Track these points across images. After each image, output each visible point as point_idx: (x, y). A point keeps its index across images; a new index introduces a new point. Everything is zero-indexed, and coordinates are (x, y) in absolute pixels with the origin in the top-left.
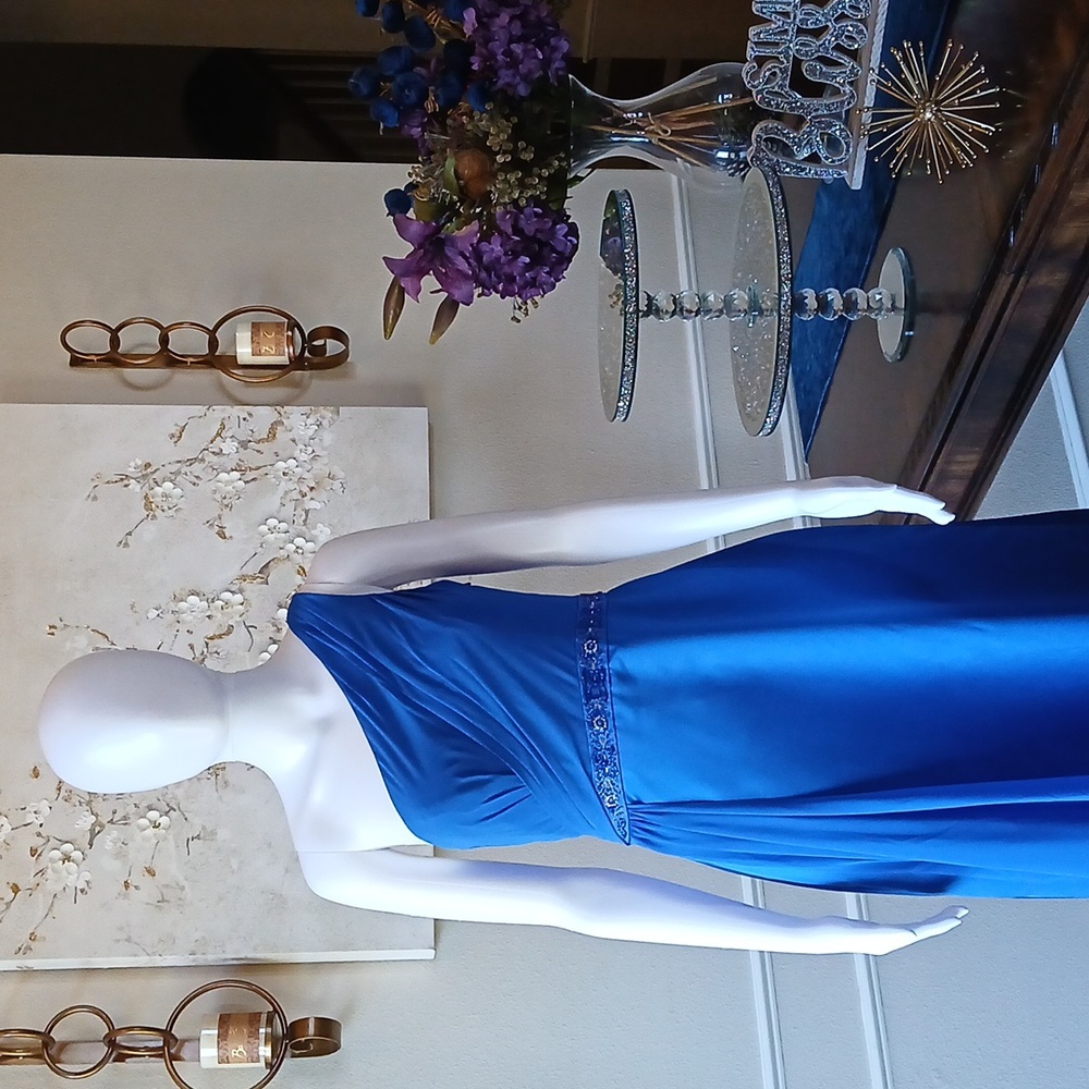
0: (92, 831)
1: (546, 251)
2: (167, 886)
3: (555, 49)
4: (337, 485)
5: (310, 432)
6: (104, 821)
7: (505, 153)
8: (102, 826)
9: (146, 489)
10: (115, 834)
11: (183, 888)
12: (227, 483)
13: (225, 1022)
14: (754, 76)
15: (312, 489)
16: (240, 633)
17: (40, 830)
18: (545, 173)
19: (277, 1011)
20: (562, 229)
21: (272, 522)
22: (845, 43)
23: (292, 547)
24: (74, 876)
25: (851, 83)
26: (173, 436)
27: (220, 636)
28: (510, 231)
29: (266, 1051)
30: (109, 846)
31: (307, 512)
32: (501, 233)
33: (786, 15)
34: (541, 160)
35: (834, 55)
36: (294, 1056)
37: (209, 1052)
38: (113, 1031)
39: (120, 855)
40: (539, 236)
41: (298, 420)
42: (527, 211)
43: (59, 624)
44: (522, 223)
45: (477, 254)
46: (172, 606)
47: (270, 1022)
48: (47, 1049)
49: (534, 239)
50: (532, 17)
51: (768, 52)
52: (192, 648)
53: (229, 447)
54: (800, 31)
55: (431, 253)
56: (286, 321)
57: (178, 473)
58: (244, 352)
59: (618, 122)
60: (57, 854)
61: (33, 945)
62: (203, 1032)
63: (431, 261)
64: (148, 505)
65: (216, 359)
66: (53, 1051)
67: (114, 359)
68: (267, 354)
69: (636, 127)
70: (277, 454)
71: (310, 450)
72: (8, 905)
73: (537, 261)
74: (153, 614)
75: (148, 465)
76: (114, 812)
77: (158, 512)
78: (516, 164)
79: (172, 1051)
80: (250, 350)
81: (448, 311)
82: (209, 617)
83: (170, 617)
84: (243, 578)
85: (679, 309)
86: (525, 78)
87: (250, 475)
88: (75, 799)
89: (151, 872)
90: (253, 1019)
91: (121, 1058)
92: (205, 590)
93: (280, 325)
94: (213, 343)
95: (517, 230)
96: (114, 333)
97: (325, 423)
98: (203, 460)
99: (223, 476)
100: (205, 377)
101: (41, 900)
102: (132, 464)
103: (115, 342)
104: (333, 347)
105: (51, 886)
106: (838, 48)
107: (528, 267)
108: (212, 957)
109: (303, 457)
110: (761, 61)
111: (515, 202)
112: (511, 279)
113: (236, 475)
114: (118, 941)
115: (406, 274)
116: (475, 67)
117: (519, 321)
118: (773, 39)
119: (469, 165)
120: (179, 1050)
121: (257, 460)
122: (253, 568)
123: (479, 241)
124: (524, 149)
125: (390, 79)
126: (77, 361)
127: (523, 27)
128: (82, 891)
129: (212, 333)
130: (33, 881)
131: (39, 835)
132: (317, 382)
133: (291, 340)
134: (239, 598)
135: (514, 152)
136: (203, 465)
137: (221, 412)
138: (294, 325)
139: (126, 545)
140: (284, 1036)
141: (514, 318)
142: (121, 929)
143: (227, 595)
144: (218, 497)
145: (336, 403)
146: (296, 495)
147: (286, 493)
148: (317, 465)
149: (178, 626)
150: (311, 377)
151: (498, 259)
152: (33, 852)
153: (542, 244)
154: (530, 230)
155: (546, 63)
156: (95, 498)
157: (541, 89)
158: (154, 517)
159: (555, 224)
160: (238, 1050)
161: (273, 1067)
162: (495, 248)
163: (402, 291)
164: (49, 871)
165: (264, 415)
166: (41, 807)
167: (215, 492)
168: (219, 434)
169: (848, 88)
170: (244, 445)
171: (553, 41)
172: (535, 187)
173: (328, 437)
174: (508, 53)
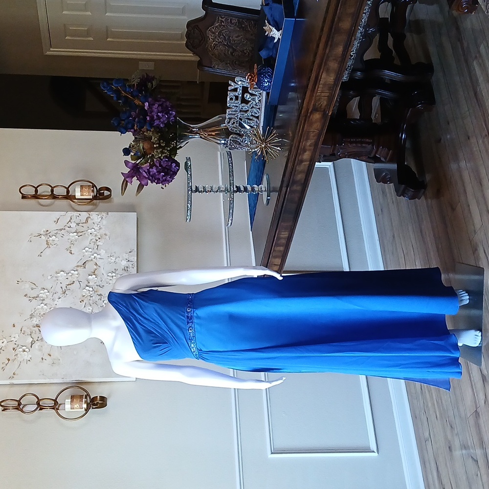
0: (32, 342)
1: (169, 171)
2: (55, 359)
3: (172, 114)
4: (107, 237)
5: (99, 221)
6: (35, 340)
7: (157, 144)
8: (35, 342)
9: (47, 238)
10: (39, 344)
11: (59, 360)
12: (73, 236)
13: (72, 397)
14: (229, 122)
15: (99, 238)
16: (77, 283)
17: (16, 343)
18: (169, 149)
19: (88, 395)
20: (174, 165)
21: (87, 249)
22: (253, 114)
23: (93, 257)
24: (26, 356)
25: (256, 125)
26: (55, 222)
27: (71, 284)
28: (158, 166)
29: (85, 406)
30: (37, 347)
31: (98, 246)
32: (156, 166)
33: (237, 106)
34: (168, 145)
35: (251, 118)
36: (93, 408)
37: (68, 406)
38: (39, 400)
39: (40, 350)
40: (167, 167)
41: (95, 216)
42: (163, 160)
43: (19, 280)
44: (162, 163)
45: (149, 172)
46: (56, 275)
47: (86, 398)
48: (19, 407)
49: (165, 168)
50: (164, 105)
51: (232, 116)
52: (62, 288)
53: (73, 225)
54: (241, 111)
55: (135, 171)
56: (91, 185)
57: (57, 233)
58: (78, 195)
59: (192, 132)
60: (21, 350)
61: (14, 376)
62: (66, 400)
63: (136, 173)
64: (47, 244)
65: (69, 197)
66: (21, 407)
67: (36, 196)
68: (85, 195)
69: (197, 133)
70: (88, 227)
71: (99, 226)
72: (6, 365)
73: (166, 174)
74: (50, 277)
75: (47, 231)
76: (38, 337)
77: (51, 246)
78: (160, 147)
79: (57, 407)
80: (80, 194)
81: (141, 187)
82: (67, 278)
83: (54, 278)
84: (78, 266)
85: (205, 191)
86: (162, 123)
87: (80, 234)
88: (26, 334)
89: (50, 355)
90: (81, 397)
91: (41, 409)
92: (65, 270)
93: (89, 186)
94: (68, 192)
95: (160, 165)
96: (36, 189)
97: (103, 217)
98: (65, 229)
99: (71, 234)
100: (65, 202)
101: (16, 363)
102: (42, 231)
103: (36, 191)
104: (106, 193)
105: (19, 359)
106: (252, 115)
107: (164, 176)
108: (68, 380)
109: (96, 228)
110: (230, 119)
111: (160, 157)
112: (159, 179)
113: (76, 234)
114: (40, 375)
115: (128, 177)
116: (148, 119)
117: (163, 188)
118: (234, 113)
119: (147, 146)
120: (59, 407)
121: (82, 229)
122: (81, 263)
123: (149, 168)
124: (162, 143)
125: (124, 120)
126: (24, 197)
127: (162, 108)
128: (29, 360)
129: (67, 189)
130: (14, 357)
131: (15, 344)
132: (101, 204)
133: (93, 191)
134: (76, 272)
135: (159, 144)
136: (64, 231)
137: (70, 214)
138: (94, 186)
139: (41, 256)
140: (90, 402)
141: (162, 188)
142: (41, 371)
143: (73, 272)
144: (70, 241)
145: (107, 211)
146: (94, 240)
147: (91, 240)
148: (101, 231)
149: (57, 281)
150: (99, 202)
151: (155, 173)
152: (14, 349)
153: (168, 169)
154: (164, 165)
155: (169, 118)
156: (31, 241)
157: (167, 125)
158: (49, 247)
159: (172, 163)
160: (76, 406)
161: (87, 410)
162: (154, 170)
163: (127, 182)
164: (19, 355)
165: (84, 215)
166: (16, 336)
167: (68, 239)
168: (70, 221)
169: (255, 127)
170: (78, 224)
171: (170, 112)
172: (166, 153)
173: (104, 222)
174: (158, 116)
